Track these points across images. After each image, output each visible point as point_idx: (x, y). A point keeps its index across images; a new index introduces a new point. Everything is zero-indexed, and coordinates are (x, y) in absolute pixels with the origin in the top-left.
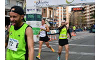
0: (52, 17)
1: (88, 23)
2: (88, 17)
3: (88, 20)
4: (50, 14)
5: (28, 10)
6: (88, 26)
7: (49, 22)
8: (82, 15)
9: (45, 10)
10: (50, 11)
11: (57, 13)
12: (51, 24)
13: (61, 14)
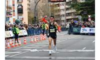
3: (62, 13)
6: (63, 24)
8: (52, 3)
13: (13, 2)
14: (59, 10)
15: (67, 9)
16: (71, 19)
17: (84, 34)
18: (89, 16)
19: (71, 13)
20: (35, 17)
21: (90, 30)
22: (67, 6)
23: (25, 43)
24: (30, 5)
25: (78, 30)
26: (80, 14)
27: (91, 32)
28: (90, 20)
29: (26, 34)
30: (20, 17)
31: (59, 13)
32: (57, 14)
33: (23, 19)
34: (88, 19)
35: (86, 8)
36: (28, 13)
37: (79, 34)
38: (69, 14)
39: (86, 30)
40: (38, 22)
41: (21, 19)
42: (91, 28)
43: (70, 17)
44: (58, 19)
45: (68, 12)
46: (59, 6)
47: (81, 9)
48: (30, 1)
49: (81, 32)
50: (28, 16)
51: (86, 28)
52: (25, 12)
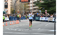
14: (29, 7)
15: (34, 6)
16: (36, 12)
17: (42, 21)
18: (46, 11)
19: (36, 9)
20: (14, 10)
21: (45, 19)
22: (34, 5)
23: (6, 25)
24: (12, 3)
25: (39, 19)
26: (41, 10)
27: (46, 20)
28: (46, 13)
29: (8, 20)
30: (6, 10)
31: (29, 8)
32: (27, 9)
33: (7, 11)
34: (45, 12)
35: (45, 6)
36: (11, 7)
37: (39, 21)
38: (35, 9)
39: (43, 19)
40: (16, 13)
41: (6, 11)
42: (46, 18)
43: (35, 11)
44: (28, 12)
45: (34, 8)
46: (29, 4)
47: (42, 6)
48: (12, 1)
49: (40, 20)
50: (11, 9)
51: (43, 18)
52: (9, 7)
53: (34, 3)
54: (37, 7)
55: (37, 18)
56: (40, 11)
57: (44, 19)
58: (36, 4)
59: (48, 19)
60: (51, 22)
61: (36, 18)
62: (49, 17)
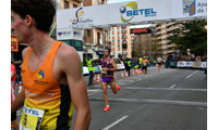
0: (101, 42)
1: (165, 52)
2: (164, 42)
3: (164, 47)
4: (99, 38)
5: (60, 34)
7: (97, 53)
9: (89, 32)
10: (99, 34)
11: (111, 36)
12: (101, 56)
13: (119, 37)
15: (169, 44)
26: (180, 48)
28: (189, 53)
37: (175, 67)
38: (170, 49)
49: (178, 65)
53: (168, 38)
54: (174, 45)
55: (172, 64)
56: (178, 51)
57: (184, 64)
58: (171, 40)
59: (191, 64)
60: (197, 69)
61: (170, 62)
62: (193, 60)
